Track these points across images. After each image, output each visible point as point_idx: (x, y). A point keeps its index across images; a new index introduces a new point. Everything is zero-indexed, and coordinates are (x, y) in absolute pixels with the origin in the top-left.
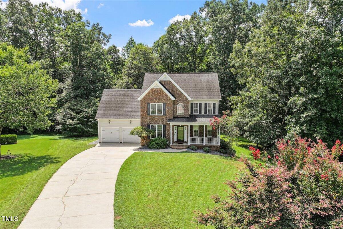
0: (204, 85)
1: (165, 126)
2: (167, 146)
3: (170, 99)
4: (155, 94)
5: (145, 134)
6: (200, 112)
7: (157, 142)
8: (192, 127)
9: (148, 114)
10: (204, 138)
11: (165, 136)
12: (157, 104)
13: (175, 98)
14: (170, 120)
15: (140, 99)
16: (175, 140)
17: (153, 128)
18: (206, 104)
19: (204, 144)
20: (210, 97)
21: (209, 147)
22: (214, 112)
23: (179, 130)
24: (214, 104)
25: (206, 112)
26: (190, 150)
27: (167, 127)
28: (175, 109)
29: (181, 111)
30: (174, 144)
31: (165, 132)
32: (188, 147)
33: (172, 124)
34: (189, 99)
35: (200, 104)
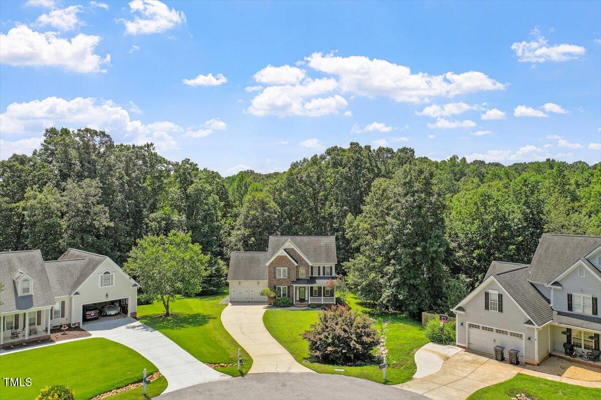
1: (289, 287)
2: (292, 305)
3: (294, 264)
4: (280, 261)
5: (273, 295)
6: (319, 274)
7: (283, 301)
8: (312, 288)
9: (275, 277)
10: (322, 298)
11: (289, 296)
12: (282, 268)
13: (297, 263)
14: (293, 282)
15: (268, 264)
16: (298, 299)
17: (279, 289)
18: (324, 267)
19: (322, 303)
20: (327, 261)
21: (326, 305)
22: (331, 274)
23: (301, 290)
24: (331, 267)
25: (324, 274)
26: (310, 308)
27: (291, 288)
28: (298, 272)
29: (303, 273)
30: (297, 303)
31: (289, 292)
32: (309, 306)
33: (295, 285)
34: (310, 264)
35: (319, 267)
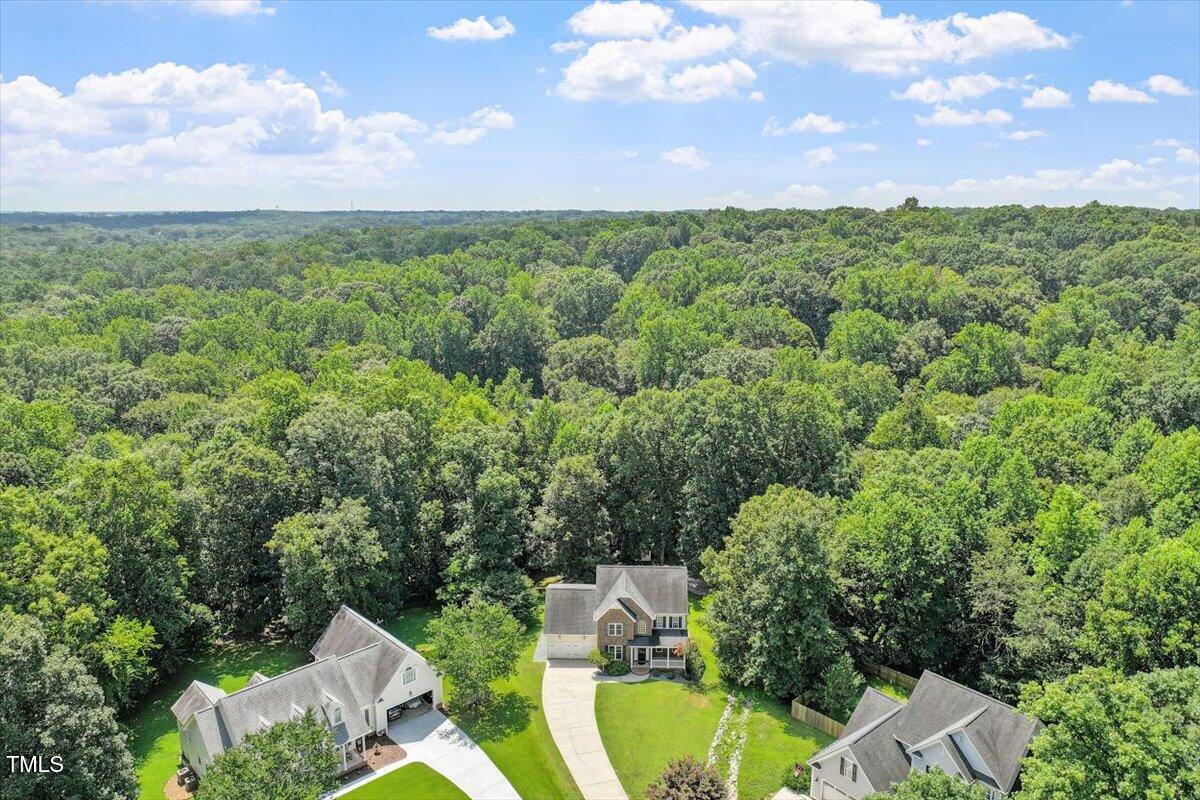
0: (670, 591)
1: (624, 647)
2: (629, 671)
3: (631, 620)
4: (613, 615)
6: (664, 628)
7: (617, 668)
8: (654, 650)
9: (606, 634)
10: (668, 661)
11: (624, 658)
12: (616, 624)
13: (635, 618)
14: (631, 641)
15: (596, 619)
16: (636, 659)
17: (612, 648)
18: (671, 618)
19: (668, 667)
20: (675, 610)
21: (672, 670)
22: (680, 626)
24: (680, 618)
25: (671, 626)
26: (652, 676)
27: (627, 649)
28: (636, 628)
29: (644, 629)
30: (635, 666)
31: (624, 653)
32: (651, 671)
33: (632, 647)
34: (652, 616)
35: (664, 618)
